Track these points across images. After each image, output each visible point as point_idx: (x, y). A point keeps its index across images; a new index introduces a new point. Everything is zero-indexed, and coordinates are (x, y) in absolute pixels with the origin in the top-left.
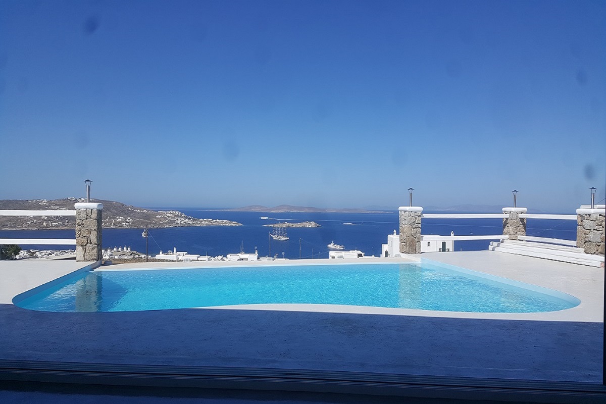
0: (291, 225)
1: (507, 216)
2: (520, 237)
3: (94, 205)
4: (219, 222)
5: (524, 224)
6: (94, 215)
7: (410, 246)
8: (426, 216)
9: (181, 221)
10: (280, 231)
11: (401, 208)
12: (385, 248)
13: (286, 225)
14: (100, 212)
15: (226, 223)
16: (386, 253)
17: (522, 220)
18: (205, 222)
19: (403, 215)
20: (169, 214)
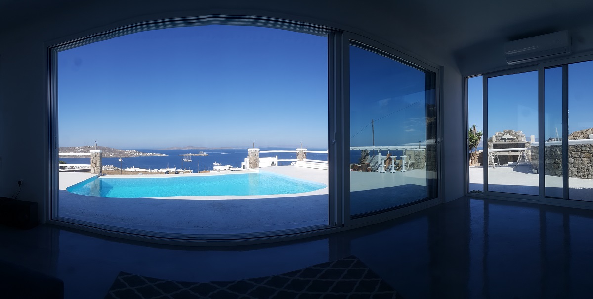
0: (193, 155)
1: (299, 152)
2: (304, 160)
3: (99, 151)
4: (155, 155)
5: (306, 155)
6: (99, 155)
7: (254, 165)
8: (261, 152)
9: (137, 155)
10: (187, 158)
11: (249, 149)
12: (243, 164)
13: (191, 155)
14: (101, 154)
15: (159, 155)
16: (244, 166)
17: (305, 153)
18: (148, 155)
19: (249, 152)
20: (131, 152)
